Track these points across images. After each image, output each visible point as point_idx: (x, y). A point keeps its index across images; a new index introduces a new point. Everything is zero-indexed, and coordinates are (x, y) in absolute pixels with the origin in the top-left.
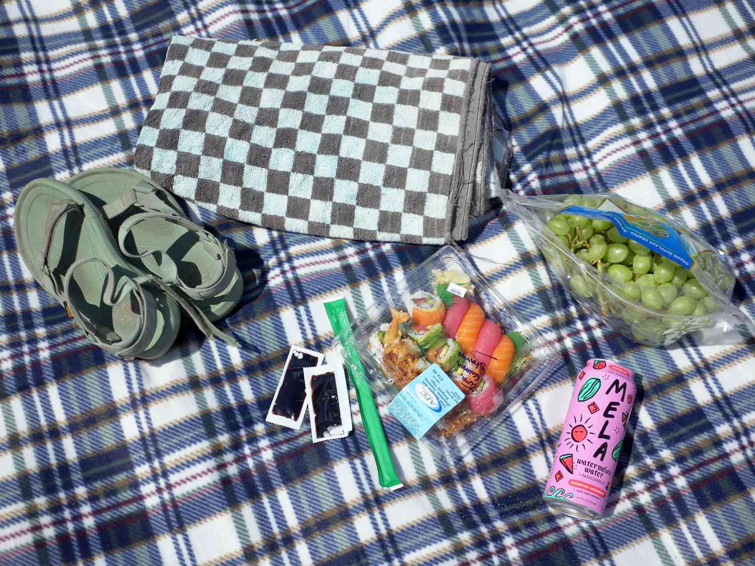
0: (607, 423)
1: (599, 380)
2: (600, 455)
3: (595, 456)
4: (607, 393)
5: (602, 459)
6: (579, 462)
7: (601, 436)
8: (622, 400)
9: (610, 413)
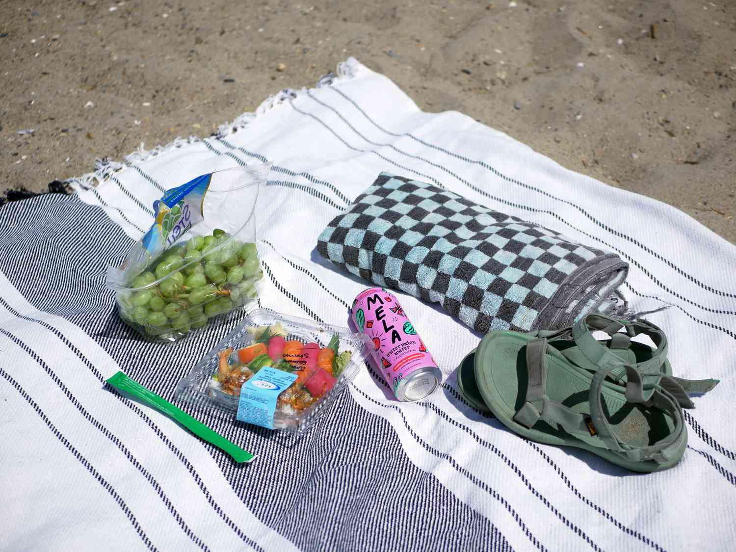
0: (384, 322)
1: (360, 309)
2: (396, 339)
3: (394, 342)
4: (369, 309)
5: (400, 339)
6: (388, 355)
7: (387, 330)
8: (382, 303)
9: (380, 315)
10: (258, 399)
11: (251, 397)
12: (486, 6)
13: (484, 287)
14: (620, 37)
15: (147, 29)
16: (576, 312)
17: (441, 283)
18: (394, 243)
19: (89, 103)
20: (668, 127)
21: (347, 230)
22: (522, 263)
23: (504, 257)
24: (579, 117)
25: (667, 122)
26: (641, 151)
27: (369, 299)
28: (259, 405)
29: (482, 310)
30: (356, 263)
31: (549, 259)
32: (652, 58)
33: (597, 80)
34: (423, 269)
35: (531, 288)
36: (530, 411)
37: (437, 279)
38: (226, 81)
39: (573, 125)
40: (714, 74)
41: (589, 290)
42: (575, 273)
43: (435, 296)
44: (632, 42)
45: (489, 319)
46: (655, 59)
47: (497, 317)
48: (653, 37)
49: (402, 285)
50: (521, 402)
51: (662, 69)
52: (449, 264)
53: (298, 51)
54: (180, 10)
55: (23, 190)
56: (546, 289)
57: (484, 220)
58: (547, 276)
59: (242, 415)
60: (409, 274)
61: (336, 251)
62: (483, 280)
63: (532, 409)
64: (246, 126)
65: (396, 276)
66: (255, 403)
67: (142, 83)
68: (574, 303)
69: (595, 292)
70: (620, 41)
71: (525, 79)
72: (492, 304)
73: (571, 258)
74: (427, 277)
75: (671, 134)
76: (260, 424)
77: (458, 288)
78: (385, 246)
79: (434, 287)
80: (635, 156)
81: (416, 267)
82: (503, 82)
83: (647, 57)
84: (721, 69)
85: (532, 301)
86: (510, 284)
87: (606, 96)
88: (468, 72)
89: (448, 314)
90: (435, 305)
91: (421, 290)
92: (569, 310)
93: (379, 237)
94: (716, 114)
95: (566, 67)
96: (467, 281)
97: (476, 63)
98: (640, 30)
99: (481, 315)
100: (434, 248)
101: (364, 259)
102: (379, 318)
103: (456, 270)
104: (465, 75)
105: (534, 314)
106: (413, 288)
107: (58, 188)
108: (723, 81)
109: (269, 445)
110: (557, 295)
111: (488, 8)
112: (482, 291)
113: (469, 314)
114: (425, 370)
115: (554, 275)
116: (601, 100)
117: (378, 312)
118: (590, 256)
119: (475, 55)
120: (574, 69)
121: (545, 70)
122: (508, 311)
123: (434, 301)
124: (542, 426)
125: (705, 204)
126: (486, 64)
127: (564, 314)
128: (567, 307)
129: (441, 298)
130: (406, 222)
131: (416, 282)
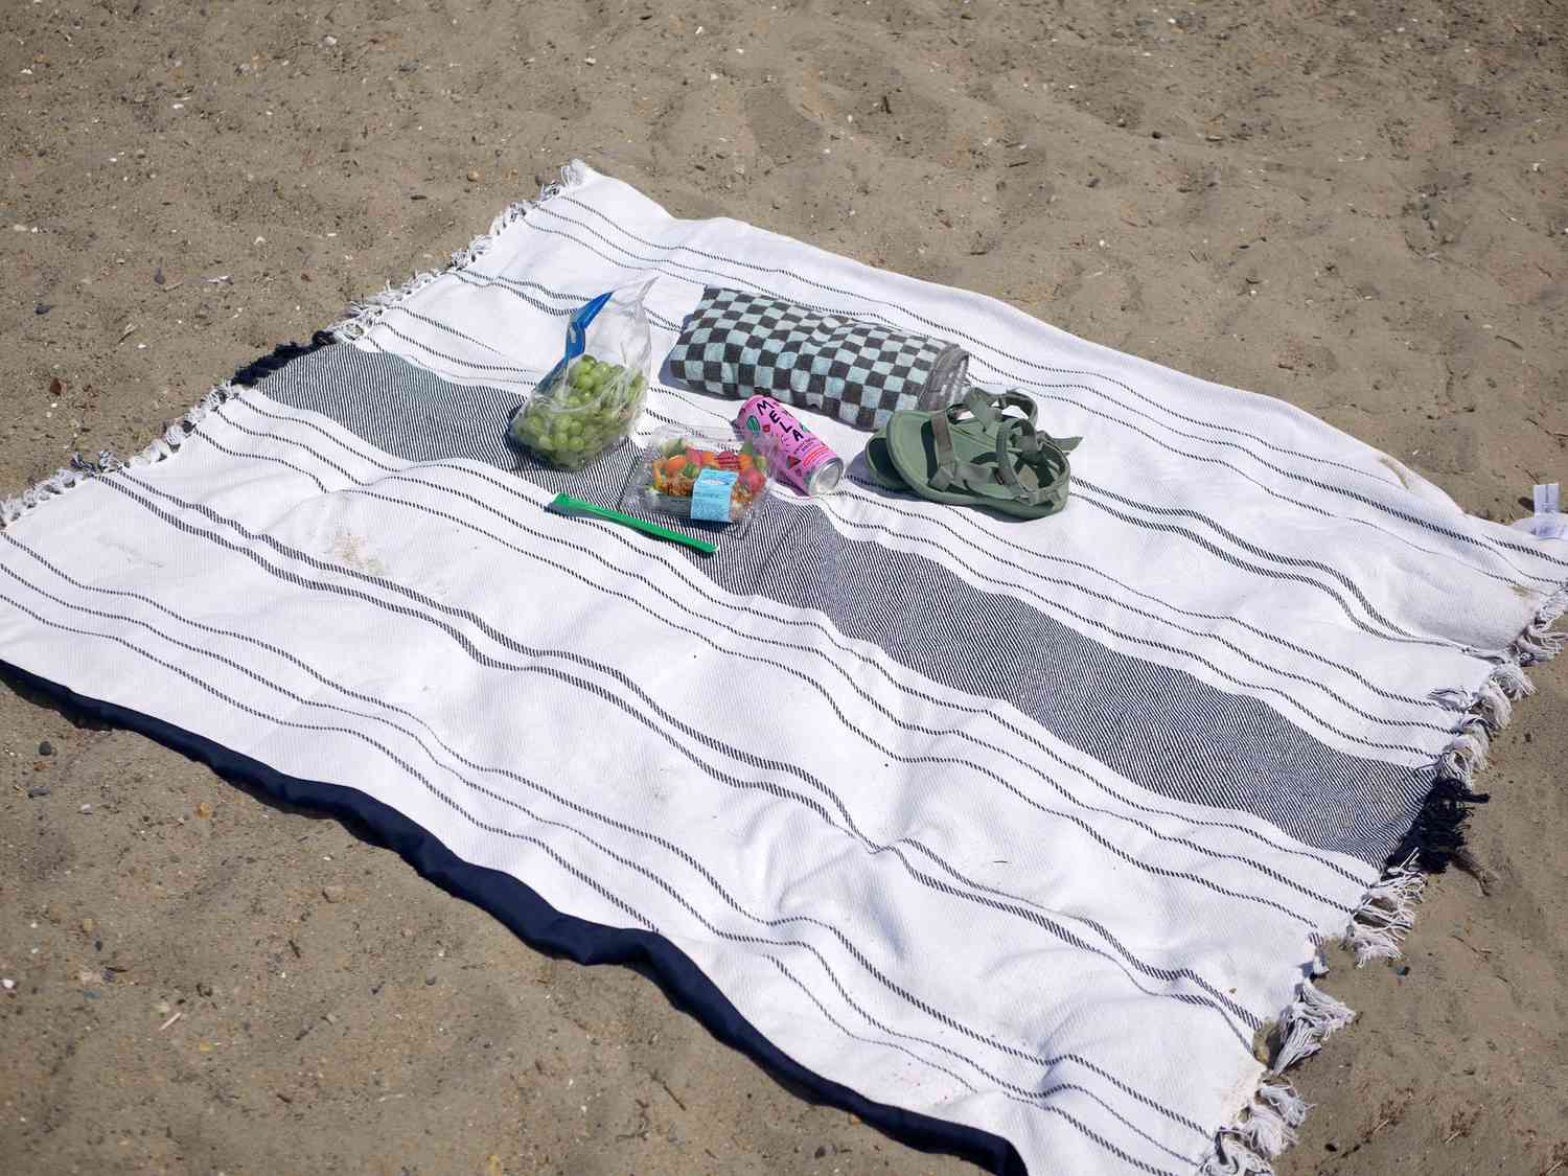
0: (781, 424)
1: (752, 416)
2: (798, 437)
3: (797, 439)
5: (801, 437)
6: (795, 453)
8: (772, 407)
9: (775, 419)
10: (711, 496)
11: (704, 495)
12: (682, 80)
13: (862, 381)
14: (850, 113)
15: (254, 134)
16: (948, 395)
17: (817, 383)
18: (758, 352)
19: (260, 239)
20: (943, 217)
21: (703, 346)
22: (888, 357)
23: (869, 353)
24: (853, 213)
25: (941, 211)
26: (925, 245)
27: (759, 405)
28: (712, 500)
29: (862, 404)
30: (719, 379)
31: (909, 350)
32: (894, 138)
33: (854, 169)
34: (796, 373)
35: (905, 377)
36: (944, 474)
37: (811, 382)
38: (414, 198)
39: (849, 222)
40: (967, 154)
41: (951, 376)
42: (937, 360)
43: (812, 398)
44: (866, 118)
45: (872, 412)
46: (898, 139)
47: (880, 407)
48: (889, 112)
49: (775, 393)
50: (933, 468)
51: (911, 149)
52: (821, 365)
53: (489, 153)
54: (283, 104)
55: (294, 344)
56: (919, 376)
57: (831, 323)
58: (914, 365)
59: (696, 513)
60: (783, 380)
61: (695, 369)
62: (858, 375)
63: (945, 473)
64: (484, 251)
65: (769, 384)
66: (708, 500)
67: (315, 208)
68: (945, 386)
69: (955, 377)
70: (850, 118)
71: (767, 173)
72: (872, 397)
73: (928, 348)
74: (801, 381)
75: (948, 224)
76: (715, 519)
77: (836, 386)
78: (750, 356)
79: (810, 389)
80: (922, 251)
81: (788, 372)
82: (744, 177)
83: (889, 137)
84: (972, 147)
85: (909, 388)
86: (886, 376)
87: (871, 187)
88: (702, 169)
89: (826, 415)
90: (813, 408)
91: (794, 393)
92: (942, 393)
93: (742, 348)
94: (984, 199)
95: (811, 156)
96: (844, 378)
97: (708, 155)
98: (870, 103)
99: (863, 409)
100: (801, 353)
101: (728, 373)
102: (775, 422)
103: (831, 370)
104: (699, 171)
105: (914, 399)
106: (787, 394)
107: (322, 339)
108: (978, 160)
109: (722, 537)
110: (930, 381)
111: (685, 83)
112: (861, 386)
113: (849, 410)
114: (829, 462)
115: (921, 365)
116: (867, 192)
117: (772, 416)
118: (942, 346)
119: (705, 147)
120: (822, 159)
121: (787, 160)
122: (889, 401)
123: (810, 403)
124: (952, 488)
125: (1009, 292)
126: (718, 156)
127: (939, 397)
128: (939, 391)
129: (819, 399)
130: (761, 332)
131: (790, 387)
